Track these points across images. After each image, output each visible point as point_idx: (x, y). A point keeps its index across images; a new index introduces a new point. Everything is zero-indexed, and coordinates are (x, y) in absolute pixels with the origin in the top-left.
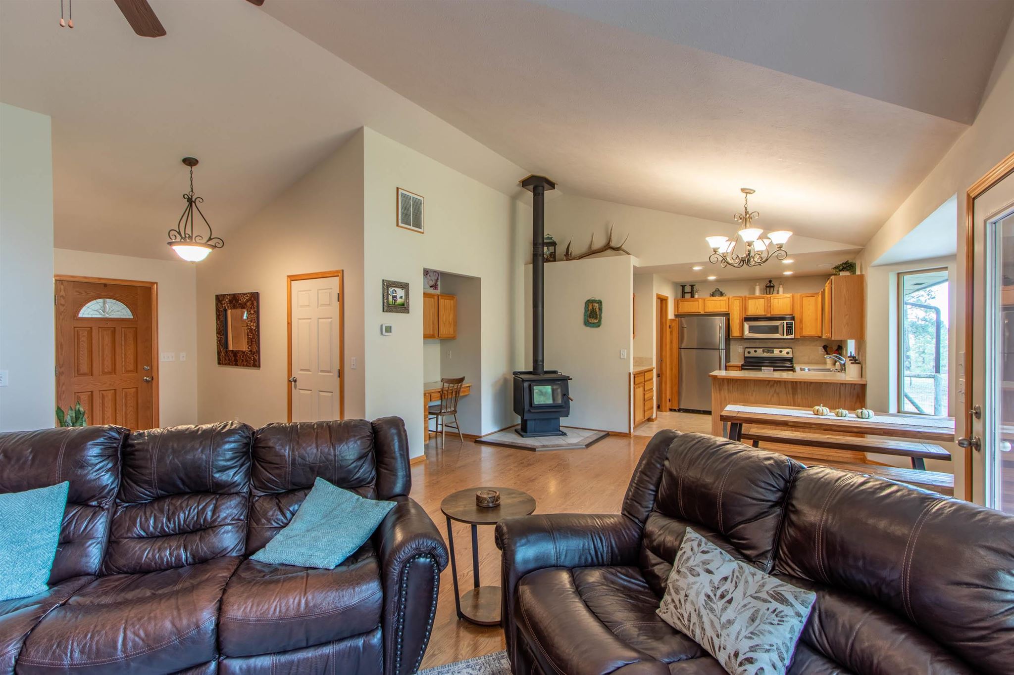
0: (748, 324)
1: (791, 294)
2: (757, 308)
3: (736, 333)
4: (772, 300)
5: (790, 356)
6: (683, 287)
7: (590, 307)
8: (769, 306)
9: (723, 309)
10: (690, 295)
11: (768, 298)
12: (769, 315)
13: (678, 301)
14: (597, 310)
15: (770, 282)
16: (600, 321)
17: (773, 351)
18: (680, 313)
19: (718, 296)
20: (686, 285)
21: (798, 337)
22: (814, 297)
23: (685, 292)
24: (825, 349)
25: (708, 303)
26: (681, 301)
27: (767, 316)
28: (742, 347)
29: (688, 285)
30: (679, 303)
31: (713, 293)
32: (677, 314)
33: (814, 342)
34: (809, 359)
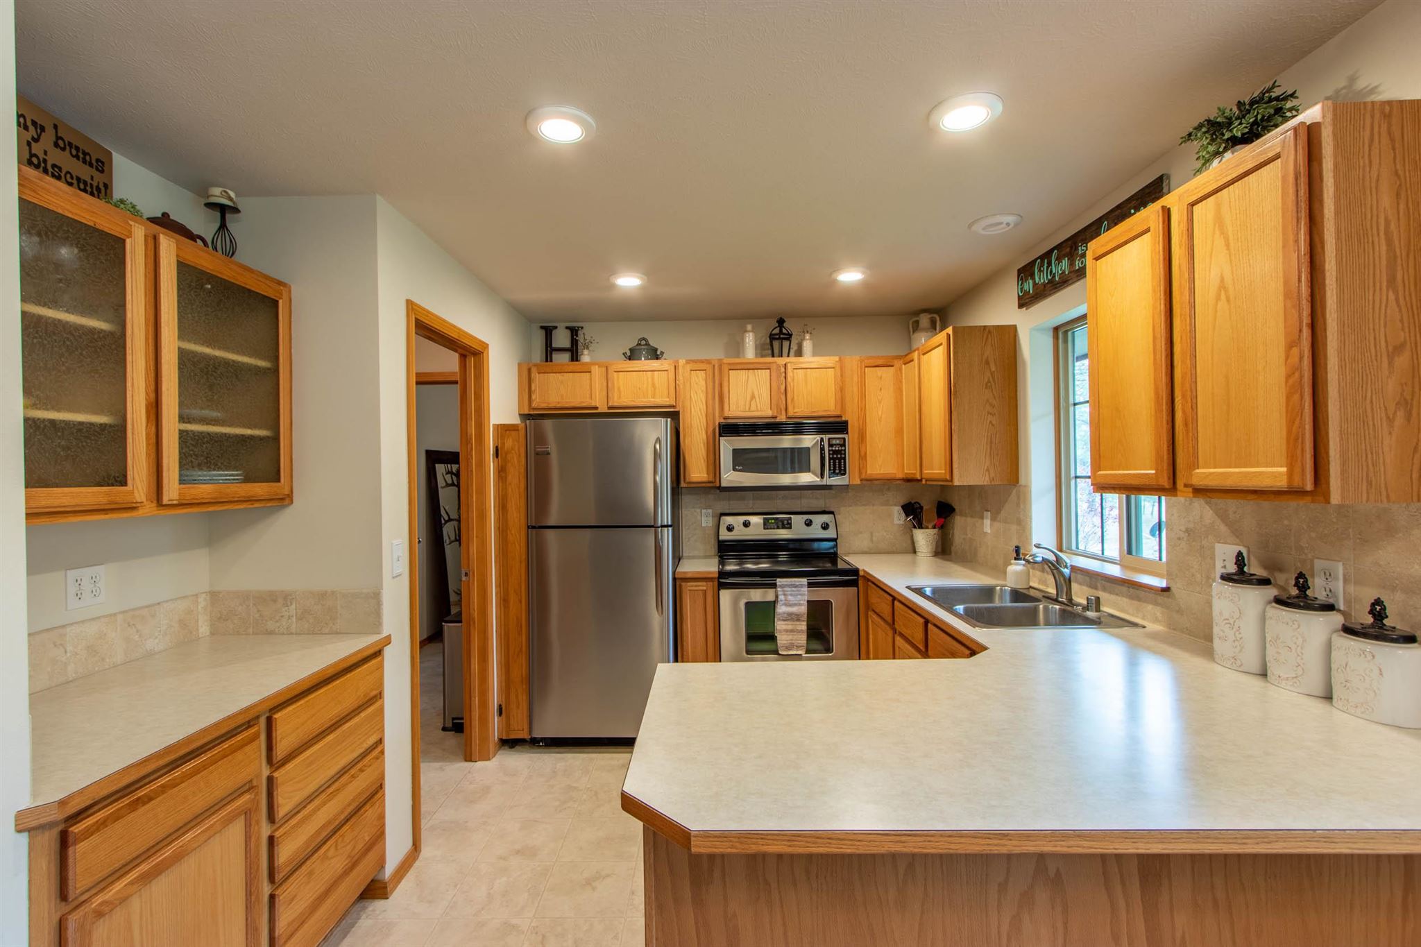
0: (729, 444)
1: (837, 358)
2: (753, 397)
3: (697, 471)
4: (790, 373)
5: (831, 533)
6: (548, 331)
8: (783, 392)
9: (662, 399)
10: (567, 356)
11: (777, 367)
12: (783, 418)
13: (529, 370)
15: (781, 322)
17: (790, 522)
18: (535, 409)
19: (647, 359)
20: (556, 327)
21: (858, 482)
22: (892, 366)
23: (553, 346)
24: (913, 511)
25: (618, 377)
26: (539, 373)
27: (778, 420)
28: (710, 511)
29: (561, 326)
30: (533, 375)
31: (630, 349)
32: (526, 413)
33: (884, 495)
34: (872, 541)
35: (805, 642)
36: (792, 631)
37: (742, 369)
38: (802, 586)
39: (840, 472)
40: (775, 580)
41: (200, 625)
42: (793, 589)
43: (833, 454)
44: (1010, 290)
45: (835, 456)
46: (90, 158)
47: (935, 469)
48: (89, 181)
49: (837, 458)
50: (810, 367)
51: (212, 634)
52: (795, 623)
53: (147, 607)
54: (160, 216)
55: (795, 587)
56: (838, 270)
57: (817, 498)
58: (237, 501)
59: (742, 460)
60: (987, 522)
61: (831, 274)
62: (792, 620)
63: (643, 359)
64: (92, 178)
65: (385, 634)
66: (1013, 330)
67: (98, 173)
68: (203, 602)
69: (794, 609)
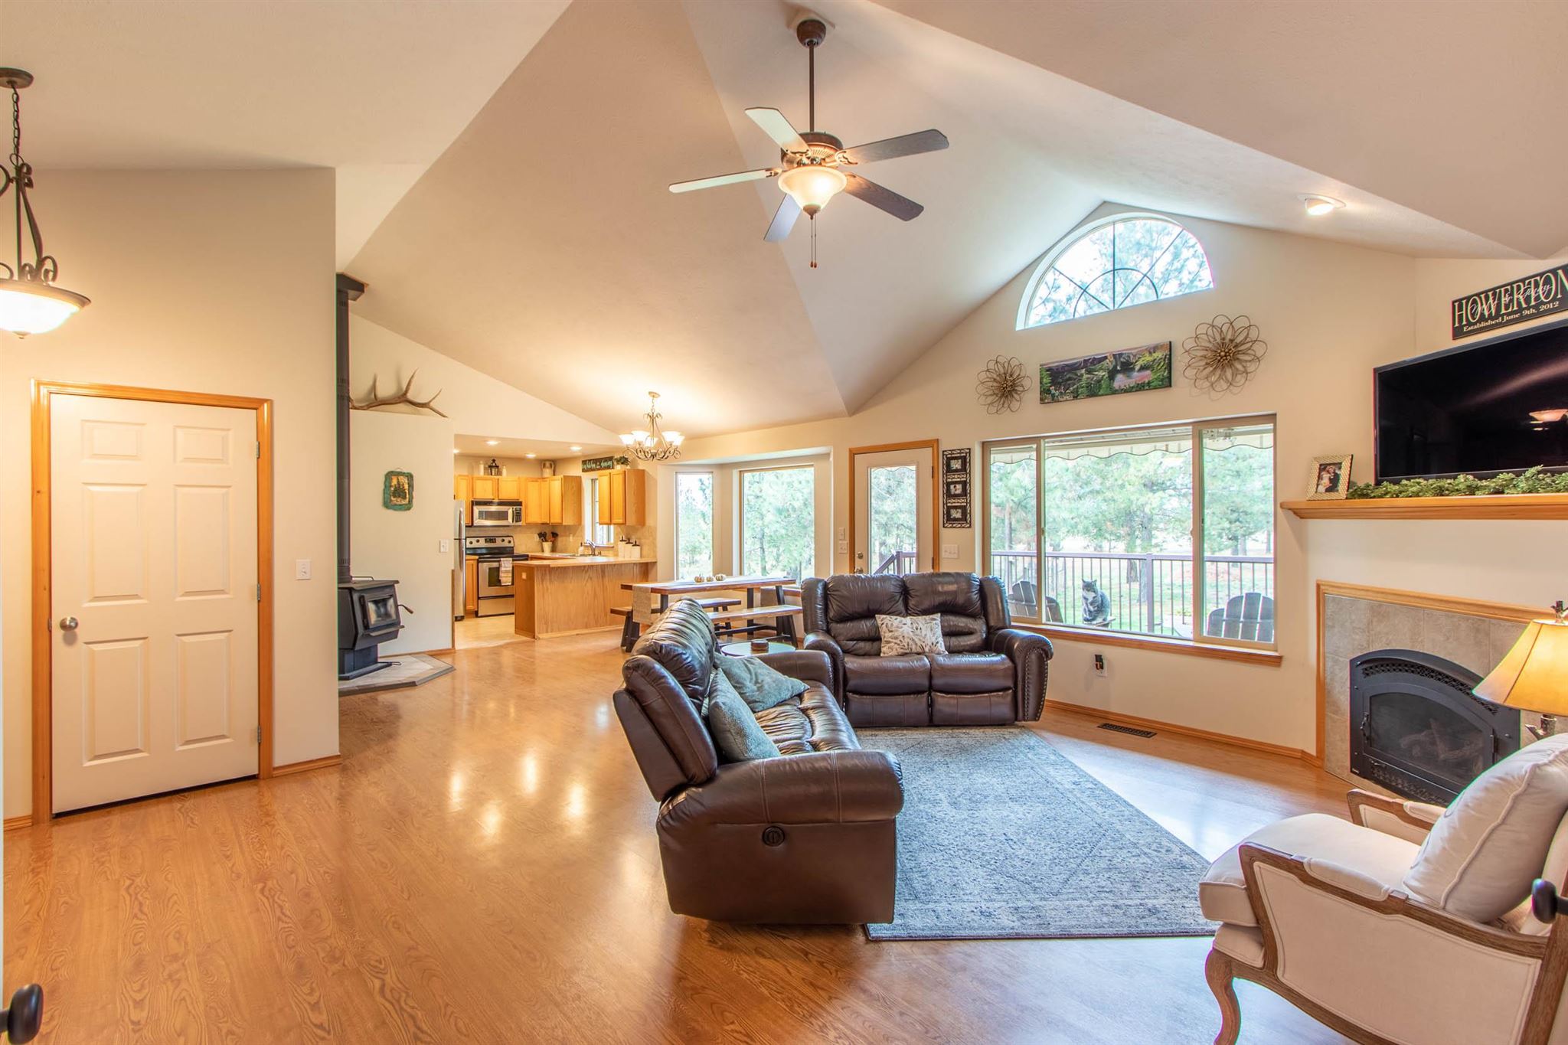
0: (477, 509)
1: (515, 477)
2: (485, 490)
4: (498, 481)
5: (511, 545)
7: (394, 482)
8: (496, 488)
11: (492, 478)
14: (406, 486)
15: (494, 461)
16: (410, 502)
21: (524, 524)
24: (543, 536)
27: (496, 500)
33: (533, 529)
34: (526, 547)
37: (480, 479)
38: (510, 560)
39: (518, 520)
40: (500, 559)
43: (517, 513)
44: (580, 466)
47: (556, 519)
49: (518, 515)
50: (506, 479)
55: (508, 561)
57: (508, 530)
59: (482, 515)
60: (571, 538)
66: (580, 477)
69: (508, 569)
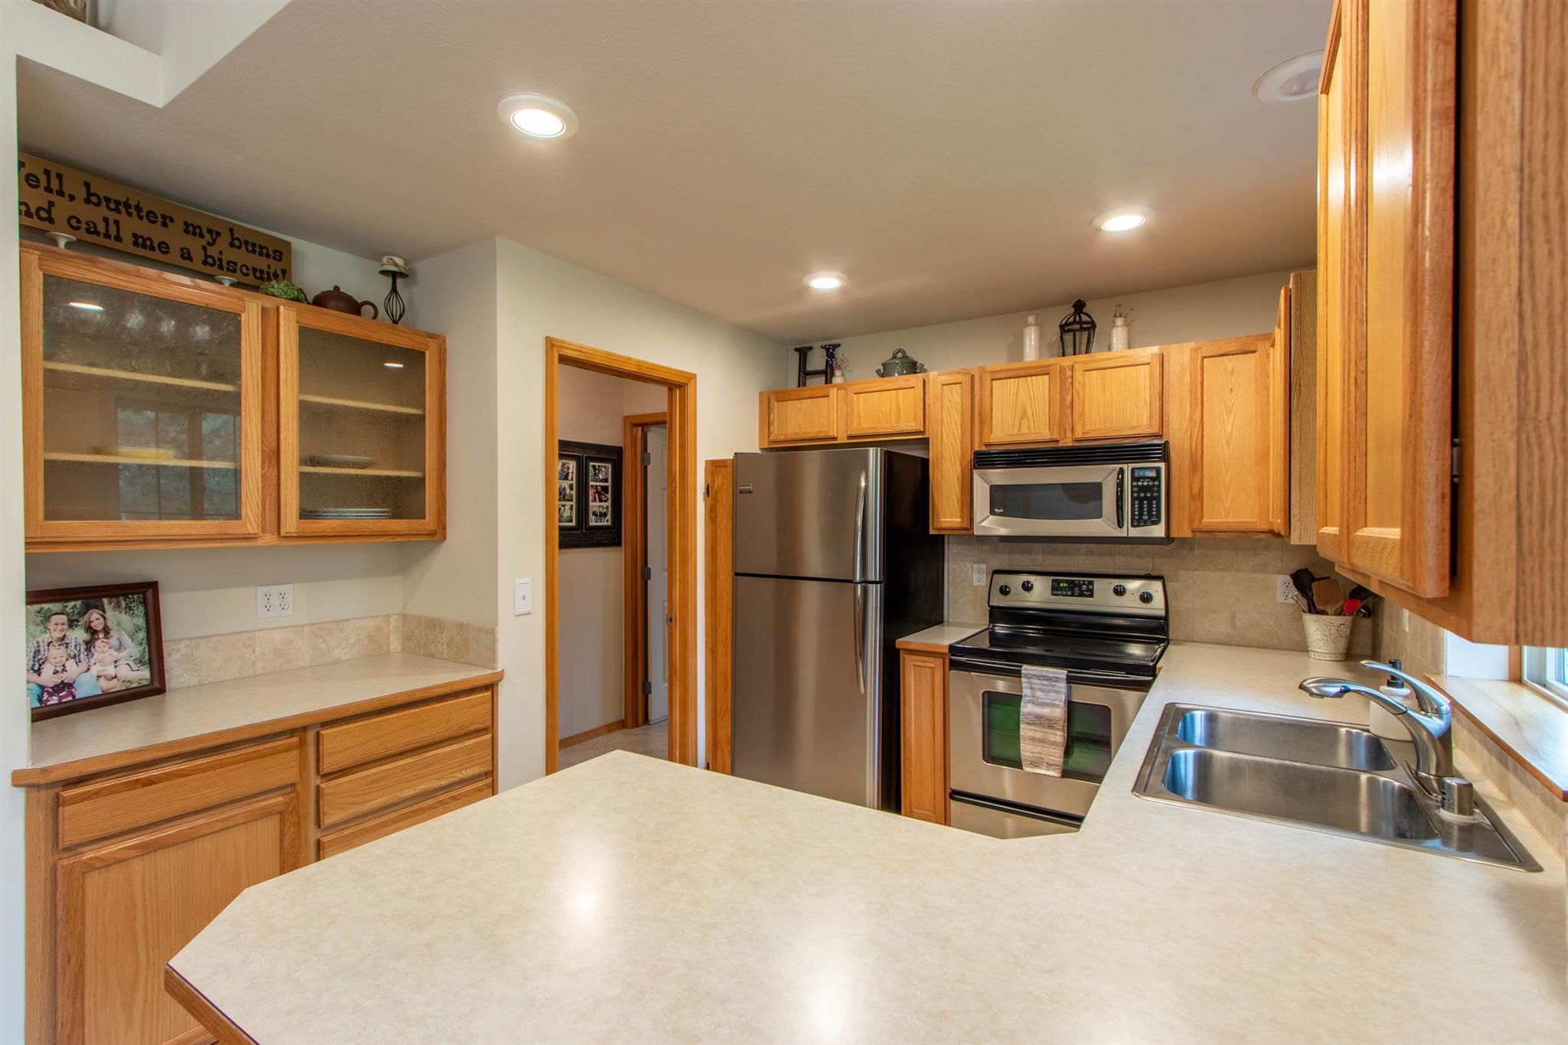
0: (983, 477)
2: (1024, 415)
3: (949, 514)
5: (1157, 607)
6: (803, 353)
8: (1065, 404)
9: (906, 424)
10: (821, 379)
11: (1062, 370)
12: (1067, 442)
13: (771, 401)
15: (1079, 306)
17: (1091, 587)
18: (774, 442)
19: (901, 374)
20: (811, 348)
21: (1187, 533)
22: (1254, 352)
23: (807, 369)
24: (1307, 584)
25: (858, 400)
26: (778, 402)
27: (1060, 445)
28: (984, 566)
29: (817, 346)
30: (771, 404)
31: (883, 364)
32: (766, 447)
33: (1258, 555)
34: (1233, 624)
35: (1062, 760)
36: (1041, 741)
37: (1010, 378)
38: (1057, 679)
39: (1149, 519)
40: (1021, 667)
41: (391, 641)
42: (1045, 682)
43: (1138, 492)
45: (1142, 495)
46: (268, 251)
48: (266, 269)
49: (1145, 498)
50: (1110, 366)
51: (403, 650)
52: (1046, 730)
53: (335, 622)
54: (332, 289)
55: (1047, 680)
56: (1105, 211)
57: (1139, 556)
58: (368, 536)
59: (1003, 500)
61: (1091, 222)
62: (1042, 725)
63: (896, 375)
64: (269, 267)
65: (500, 670)
67: (276, 261)
68: (393, 622)
69: (1045, 711)
